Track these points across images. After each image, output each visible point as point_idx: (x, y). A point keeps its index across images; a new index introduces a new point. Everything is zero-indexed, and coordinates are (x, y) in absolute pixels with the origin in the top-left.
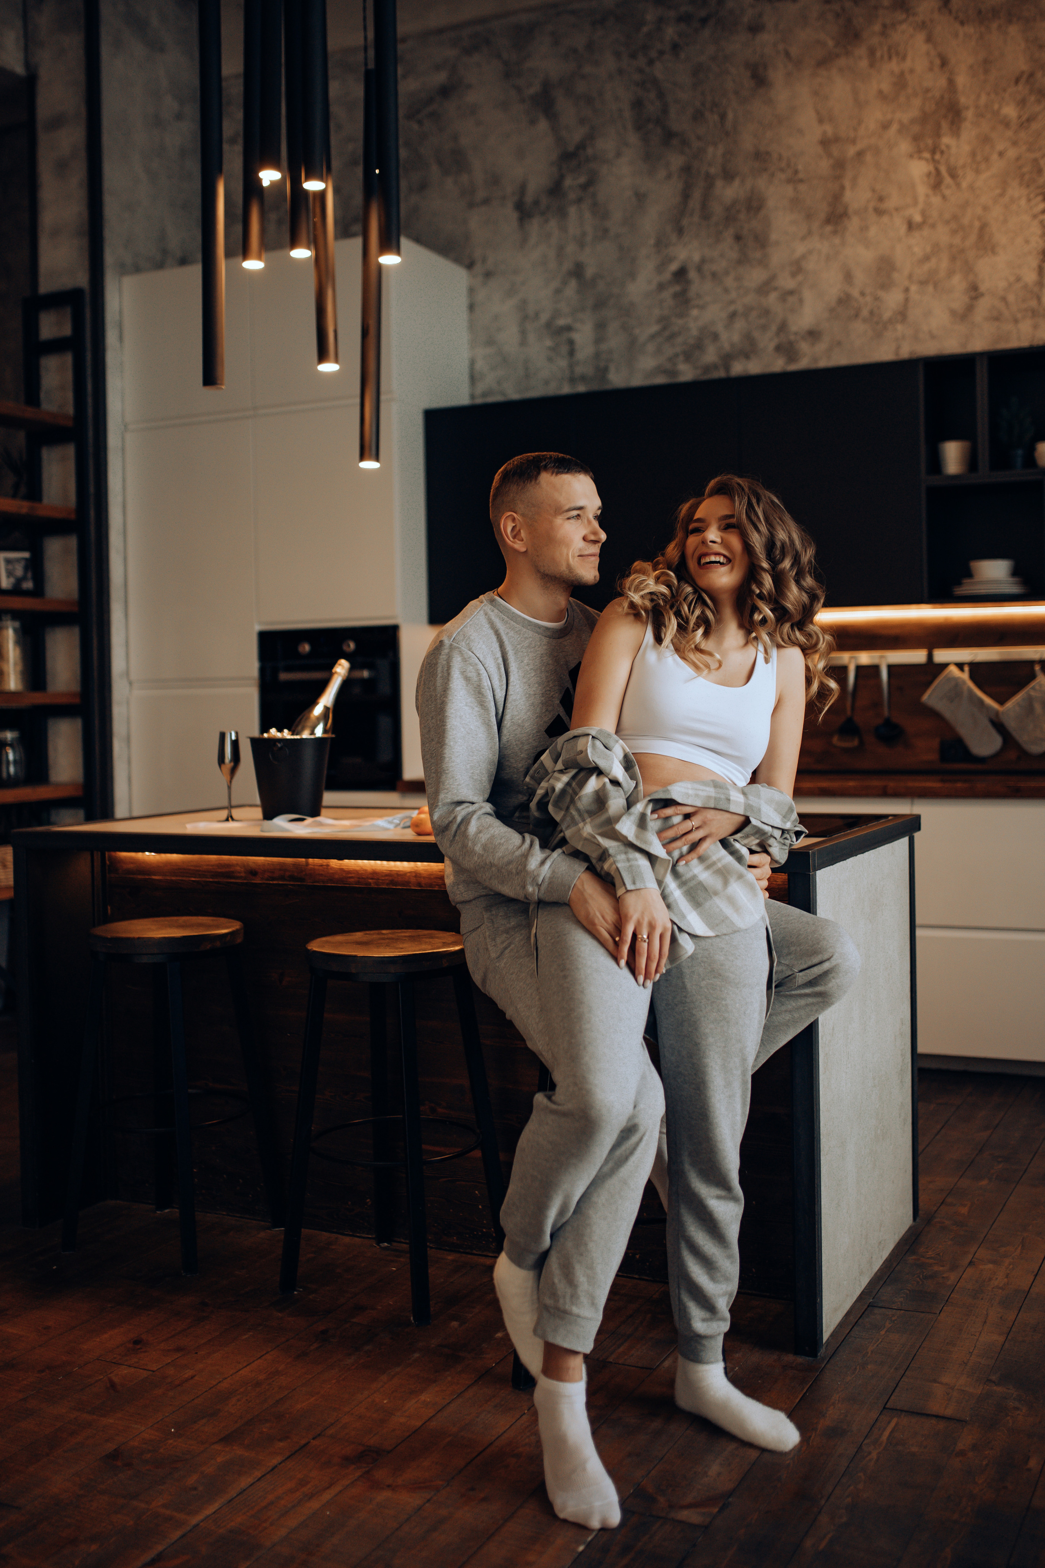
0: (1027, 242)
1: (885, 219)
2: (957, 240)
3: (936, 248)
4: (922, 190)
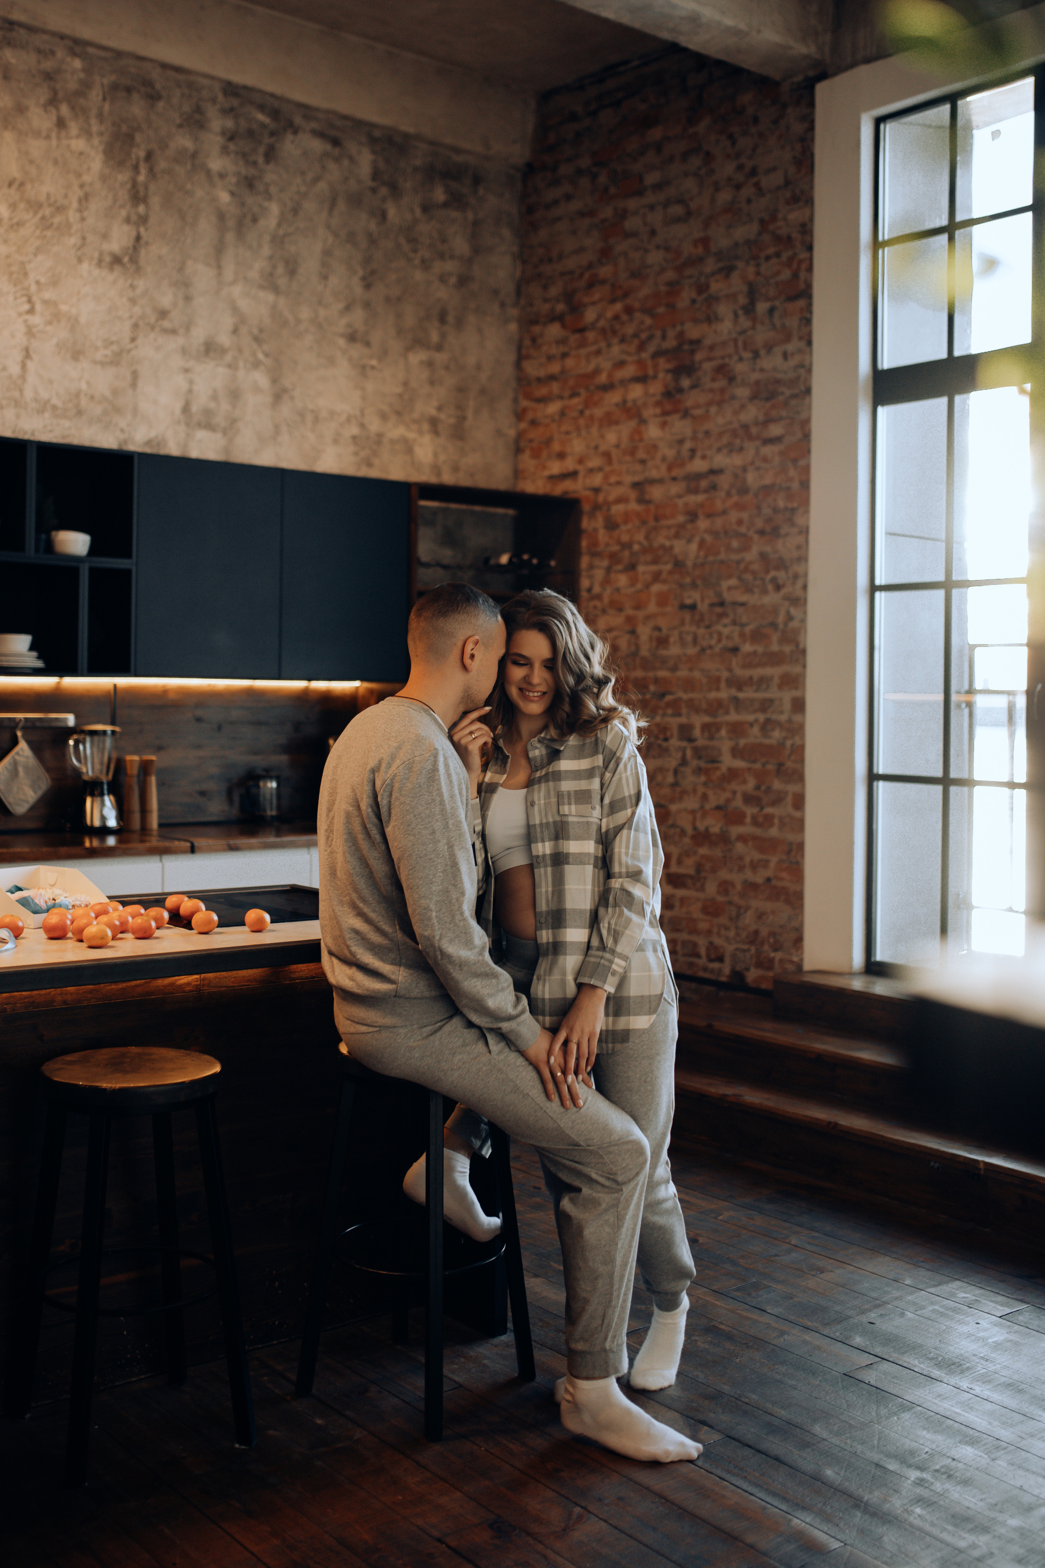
0: (13, 336)
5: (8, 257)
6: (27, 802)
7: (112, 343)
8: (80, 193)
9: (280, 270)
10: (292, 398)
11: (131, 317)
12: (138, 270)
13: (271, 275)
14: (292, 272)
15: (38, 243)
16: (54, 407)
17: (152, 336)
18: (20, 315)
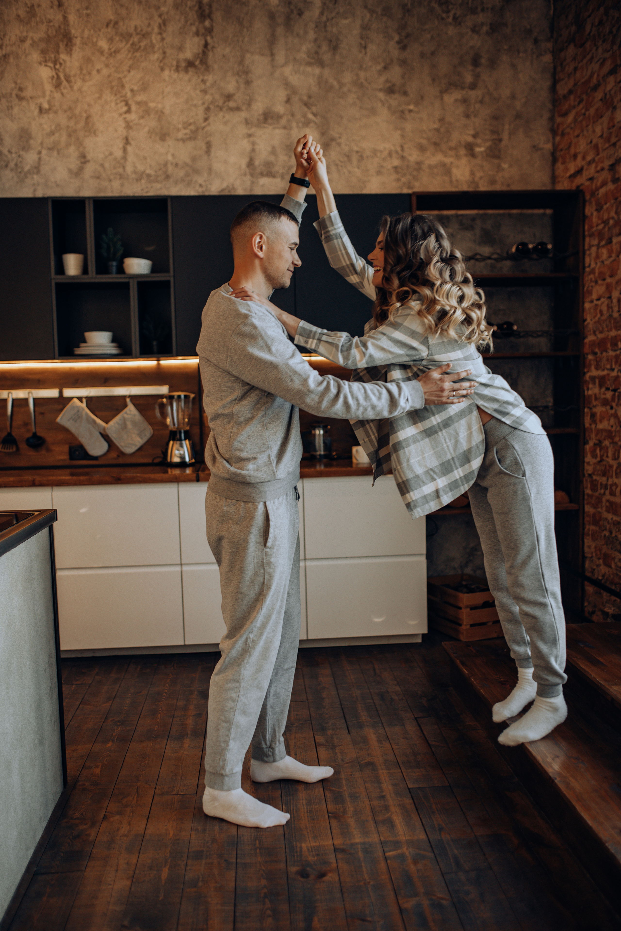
0: (116, 131)
1: (24, 103)
2: (72, 124)
3: (58, 128)
4: (48, 87)
5: (109, 76)
6: (135, 445)
7: (190, 124)
8: (160, 21)
9: (324, 48)
10: (339, 144)
11: (204, 103)
12: (208, 68)
13: (317, 53)
14: (335, 48)
15: (130, 62)
16: (149, 176)
17: (221, 114)
18: (120, 115)
